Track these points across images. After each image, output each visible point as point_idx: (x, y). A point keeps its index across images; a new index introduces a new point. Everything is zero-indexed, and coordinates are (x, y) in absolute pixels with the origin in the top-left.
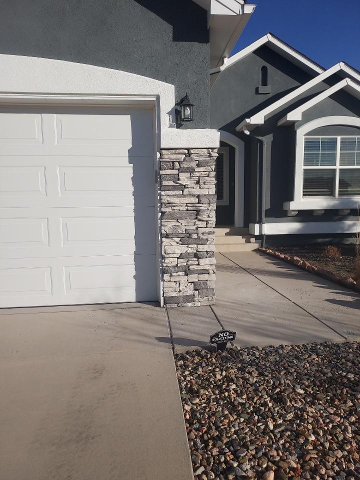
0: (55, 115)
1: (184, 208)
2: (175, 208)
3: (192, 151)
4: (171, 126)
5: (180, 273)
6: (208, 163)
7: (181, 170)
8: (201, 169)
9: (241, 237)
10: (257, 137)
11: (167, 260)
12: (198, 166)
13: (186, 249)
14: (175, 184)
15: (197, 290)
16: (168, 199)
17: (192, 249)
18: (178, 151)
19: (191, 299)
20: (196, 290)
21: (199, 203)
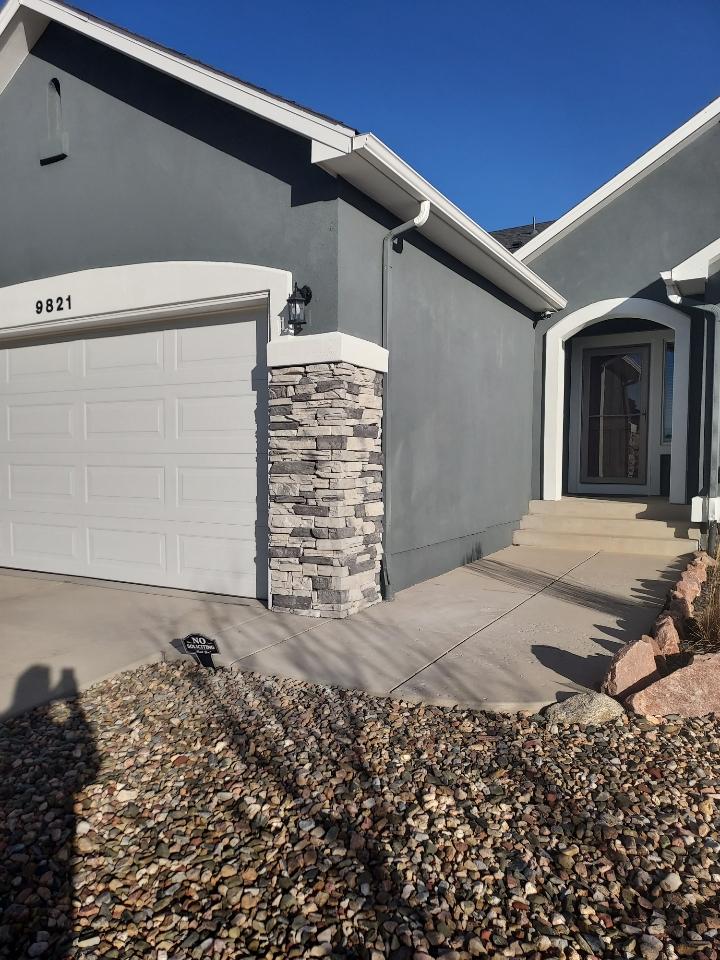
0: (176, 331)
1: (298, 457)
2: (285, 456)
3: (308, 369)
4: (283, 333)
5: (292, 560)
6: (329, 386)
7: (296, 399)
8: (320, 396)
9: (665, 524)
10: (701, 307)
11: (274, 537)
12: (317, 390)
13: (301, 522)
14: (286, 420)
15: (317, 590)
16: (277, 442)
17: (306, 522)
18: (289, 370)
19: (305, 603)
20: (315, 589)
21: (317, 449)
